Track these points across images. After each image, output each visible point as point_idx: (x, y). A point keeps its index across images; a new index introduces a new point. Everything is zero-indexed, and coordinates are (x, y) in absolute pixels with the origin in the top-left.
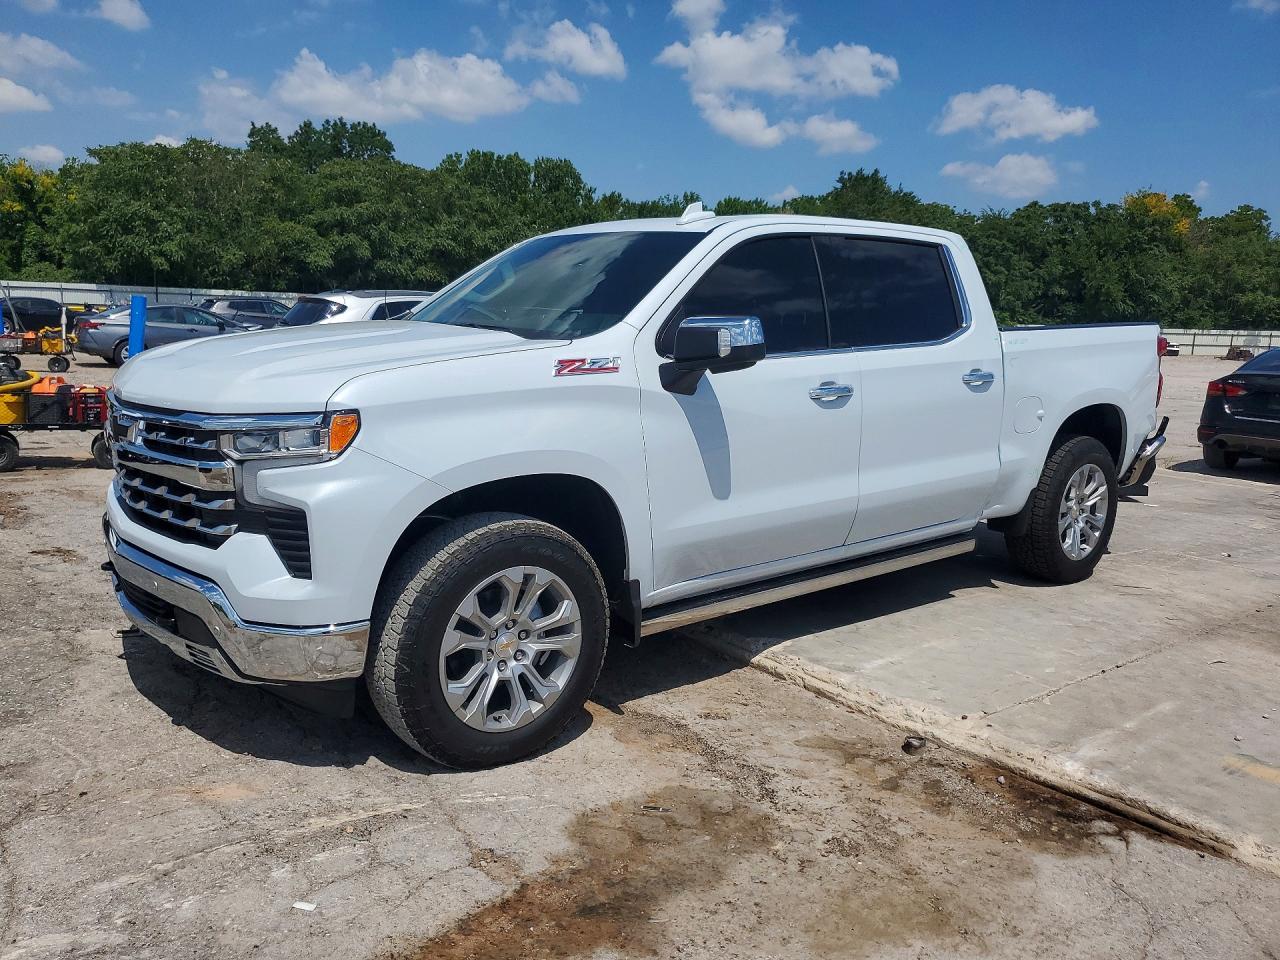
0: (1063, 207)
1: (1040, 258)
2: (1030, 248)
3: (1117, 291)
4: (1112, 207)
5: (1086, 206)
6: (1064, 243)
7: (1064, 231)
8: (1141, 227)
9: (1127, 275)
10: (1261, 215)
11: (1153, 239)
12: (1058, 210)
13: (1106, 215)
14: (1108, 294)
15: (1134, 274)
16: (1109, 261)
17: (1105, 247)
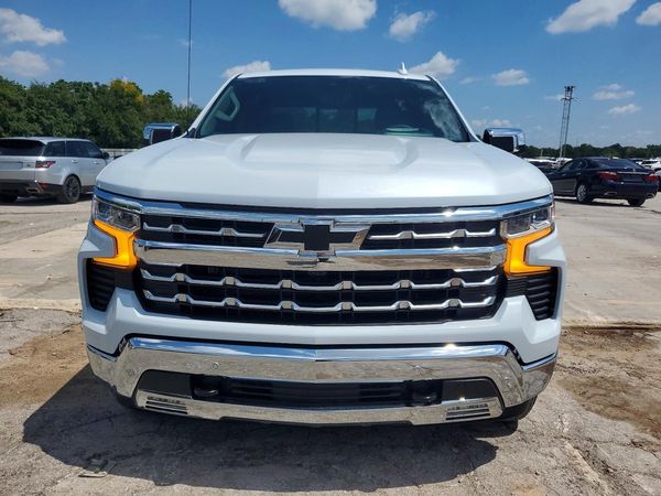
0: (80, 84)
1: (71, 111)
2: (66, 106)
3: (116, 130)
4: (104, 86)
5: (90, 84)
6: (84, 104)
7: (83, 97)
8: (122, 97)
9: (119, 122)
10: (168, 95)
11: (129, 104)
12: (77, 86)
13: (102, 90)
14: (112, 132)
15: (123, 121)
16: (109, 113)
17: (106, 107)
